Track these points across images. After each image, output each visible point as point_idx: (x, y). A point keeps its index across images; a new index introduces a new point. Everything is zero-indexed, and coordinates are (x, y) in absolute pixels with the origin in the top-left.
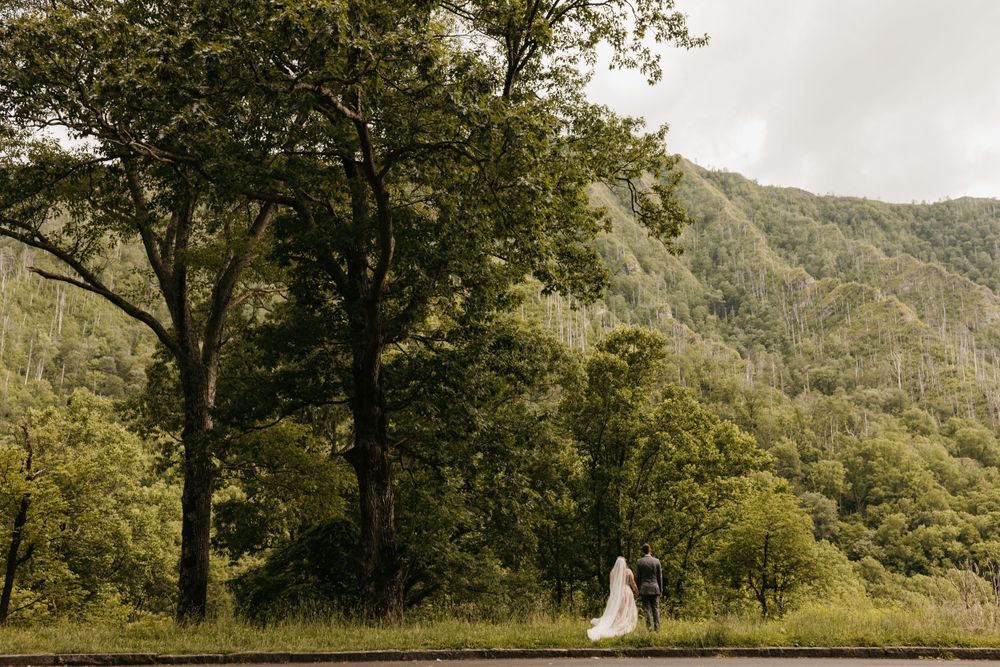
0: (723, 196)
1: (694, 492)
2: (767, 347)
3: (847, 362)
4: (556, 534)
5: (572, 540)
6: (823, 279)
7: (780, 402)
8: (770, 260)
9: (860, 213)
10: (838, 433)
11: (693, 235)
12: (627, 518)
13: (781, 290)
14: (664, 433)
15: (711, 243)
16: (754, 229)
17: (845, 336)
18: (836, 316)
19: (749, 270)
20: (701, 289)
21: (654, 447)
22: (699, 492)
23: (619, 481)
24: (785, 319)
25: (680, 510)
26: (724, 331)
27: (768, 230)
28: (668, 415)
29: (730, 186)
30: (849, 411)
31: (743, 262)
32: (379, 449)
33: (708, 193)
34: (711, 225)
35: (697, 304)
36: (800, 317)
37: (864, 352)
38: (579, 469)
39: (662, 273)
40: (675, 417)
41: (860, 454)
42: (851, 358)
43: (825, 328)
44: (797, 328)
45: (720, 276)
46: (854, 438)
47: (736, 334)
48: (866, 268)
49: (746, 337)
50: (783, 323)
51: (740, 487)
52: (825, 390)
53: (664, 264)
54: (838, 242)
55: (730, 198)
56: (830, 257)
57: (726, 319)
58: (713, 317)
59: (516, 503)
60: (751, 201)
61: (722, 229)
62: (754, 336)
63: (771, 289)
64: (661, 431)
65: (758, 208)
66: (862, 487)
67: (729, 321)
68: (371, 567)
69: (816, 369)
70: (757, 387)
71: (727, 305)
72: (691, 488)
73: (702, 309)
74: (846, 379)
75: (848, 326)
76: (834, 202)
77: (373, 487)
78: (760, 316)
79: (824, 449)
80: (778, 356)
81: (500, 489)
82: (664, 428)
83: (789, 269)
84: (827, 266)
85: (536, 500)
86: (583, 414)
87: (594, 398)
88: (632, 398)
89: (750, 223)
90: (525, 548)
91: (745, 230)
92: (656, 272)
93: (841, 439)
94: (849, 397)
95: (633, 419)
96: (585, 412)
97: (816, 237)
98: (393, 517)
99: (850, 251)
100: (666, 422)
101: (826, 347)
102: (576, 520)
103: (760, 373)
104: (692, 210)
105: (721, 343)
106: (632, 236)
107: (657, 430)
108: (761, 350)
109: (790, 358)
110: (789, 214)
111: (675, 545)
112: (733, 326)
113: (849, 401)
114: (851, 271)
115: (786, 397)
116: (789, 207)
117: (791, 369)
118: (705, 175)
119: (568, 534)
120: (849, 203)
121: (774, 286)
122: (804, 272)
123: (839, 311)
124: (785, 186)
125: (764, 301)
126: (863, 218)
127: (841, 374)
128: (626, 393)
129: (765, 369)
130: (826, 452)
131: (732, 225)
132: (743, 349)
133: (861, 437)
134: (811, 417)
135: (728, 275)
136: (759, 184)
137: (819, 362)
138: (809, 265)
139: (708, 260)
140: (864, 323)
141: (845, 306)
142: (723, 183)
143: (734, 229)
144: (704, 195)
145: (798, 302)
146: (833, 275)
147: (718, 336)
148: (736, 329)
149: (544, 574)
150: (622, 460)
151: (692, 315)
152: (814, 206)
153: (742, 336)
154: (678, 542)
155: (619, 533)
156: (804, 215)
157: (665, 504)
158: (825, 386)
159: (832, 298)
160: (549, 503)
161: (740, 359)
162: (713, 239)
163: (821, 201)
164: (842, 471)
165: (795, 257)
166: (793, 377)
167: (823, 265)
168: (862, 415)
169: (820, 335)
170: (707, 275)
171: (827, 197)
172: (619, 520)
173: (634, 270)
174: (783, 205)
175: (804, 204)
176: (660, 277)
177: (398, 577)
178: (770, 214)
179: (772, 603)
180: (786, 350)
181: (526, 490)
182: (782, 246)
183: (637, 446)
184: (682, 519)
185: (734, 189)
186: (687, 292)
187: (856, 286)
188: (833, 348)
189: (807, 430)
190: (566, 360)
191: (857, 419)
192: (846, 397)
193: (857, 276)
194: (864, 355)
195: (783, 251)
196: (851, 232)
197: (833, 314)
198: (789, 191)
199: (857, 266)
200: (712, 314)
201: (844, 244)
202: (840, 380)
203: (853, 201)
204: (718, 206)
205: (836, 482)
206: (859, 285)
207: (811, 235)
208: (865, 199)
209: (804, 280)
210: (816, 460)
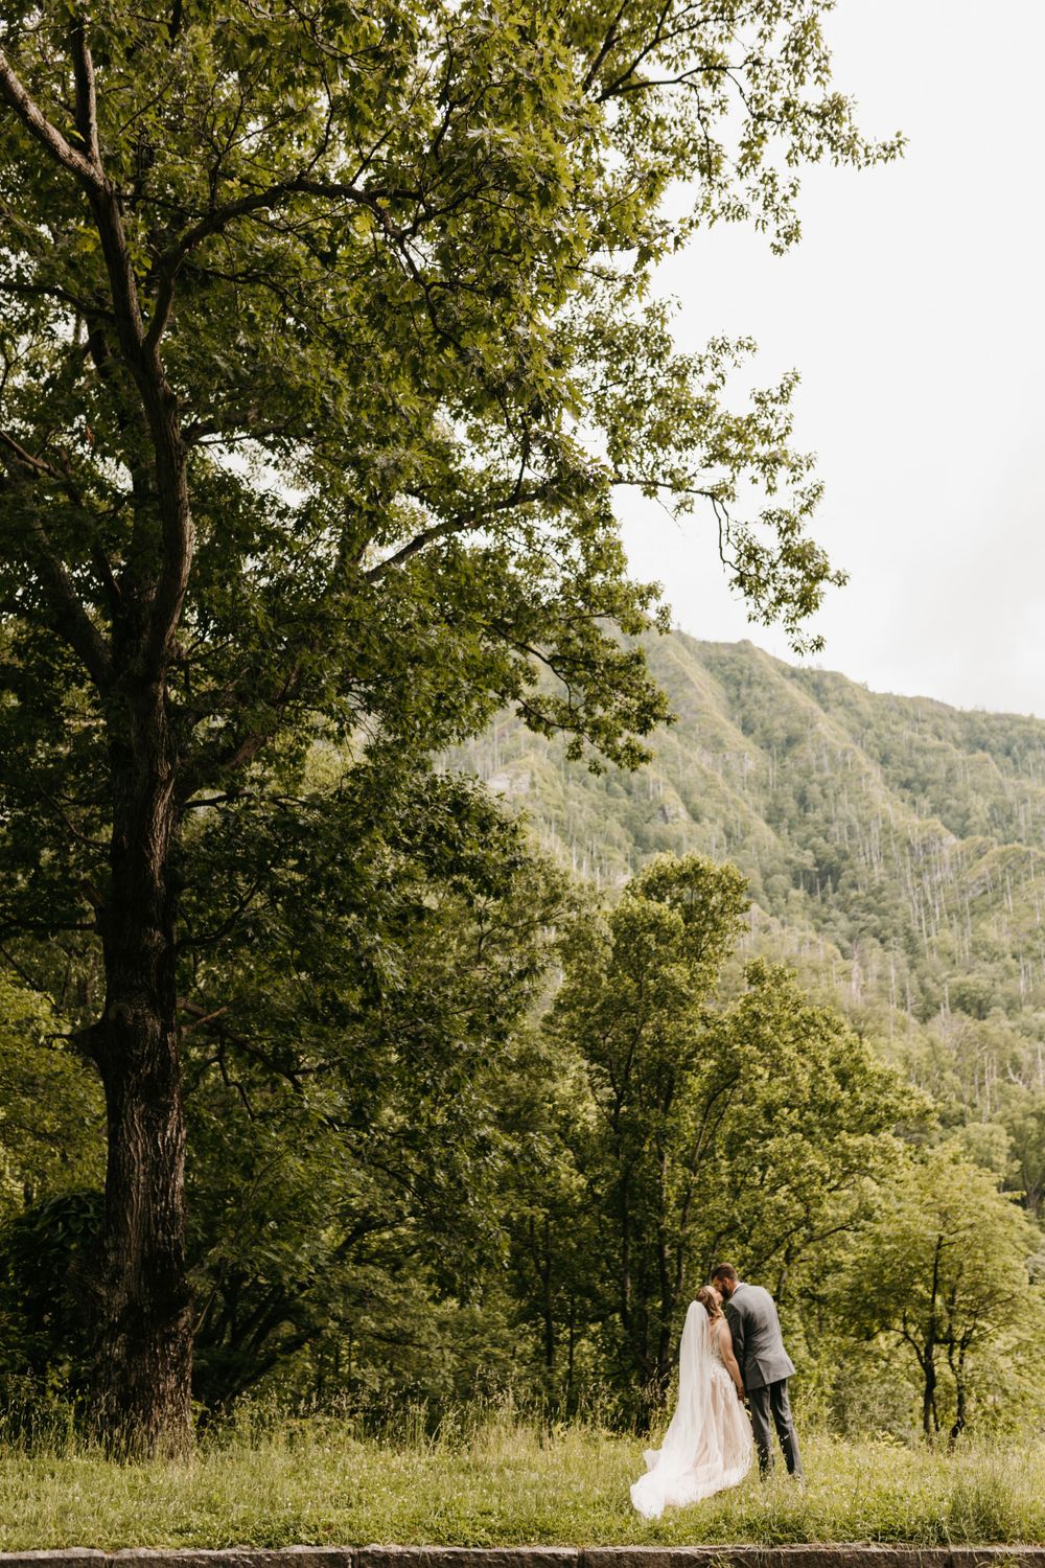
0: (815, 706)
1: (802, 1158)
2: (882, 941)
3: (1006, 968)
4: (545, 1234)
5: (574, 1246)
6: (970, 838)
7: (904, 1028)
8: (888, 806)
9: (1026, 738)
10: (996, 1080)
11: (768, 764)
12: (678, 1205)
13: (903, 854)
14: (748, 1047)
15: (796, 778)
16: (862, 758)
17: (1004, 926)
18: (990, 896)
19: (854, 820)
20: (780, 849)
21: (729, 1075)
22: (812, 1161)
23: (663, 1136)
24: (910, 899)
25: (773, 1191)
26: (815, 914)
27: (884, 760)
28: (755, 1015)
29: (826, 691)
30: (1012, 1046)
31: (847, 810)
32: (155, 1025)
33: (793, 701)
34: (797, 750)
35: (774, 872)
36: (933, 896)
37: (1034, 954)
38: (590, 1114)
39: (720, 822)
40: (769, 1018)
41: (1033, 1114)
42: (1013, 962)
43: (972, 914)
44: (929, 914)
45: (810, 829)
46: (1021, 1087)
47: (834, 921)
48: (1035, 823)
49: (850, 925)
50: (907, 905)
51: (883, 1152)
52: (974, 1011)
53: (723, 808)
54: (991, 781)
55: (826, 710)
56: (980, 805)
57: (818, 897)
58: (799, 894)
59: (463, 1158)
60: (859, 715)
61: (814, 756)
62: (862, 924)
63: (888, 852)
64: (742, 1044)
65: (869, 726)
66: (1035, 1169)
67: (824, 900)
68: (120, 1299)
69: (959, 979)
70: (869, 1003)
71: (820, 875)
72: (796, 1152)
73: (782, 880)
74: (1005, 995)
75: (1008, 913)
76: (985, 721)
77: (136, 1112)
78: (872, 893)
79: (974, 1106)
80: (899, 956)
81: (431, 1127)
82: (747, 1037)
83: (917, 821)
84: (974, 819)
85: (508, 1154)
86: (600, 1010)
87: (621, 981)
88: (688, 983)
89: (857, 748)
90: (481, 1260)
91: (849, 759)
92: (712, 820)
93: (1001, 1090)
94: (1012, 1024)
95: (690, 1022)
96: (604, 1006)
97: (959, 774)
98: (180, 1181)
99: (1011, 796)
100: (750, 1028)
101: (975, 944)
102: (584, 1209)
103: (872, 982)
104: (767, 725)
105: (811, 934)
106: (674, 763)
107: (735, 1042)
108: (873, 946)
109: (920, 960)
110: (916, 736)
111: (767, 1258)
112: (830, 907)
113: (1013, 1030)
114: (1012, 827)
115: (913, 1021)
116: (917, 726)
117: (921, 978)
118: (789, 673)
119: (568, 1234)
120: (1007, 724)
121: (894, 847)
122: (939, 825)
123: (994, 889)
124: (910, 694)
125: (879, 870)
126: (1030, 746)
127: (999, 987)
128: (678, 973)
129: (879, 977)
130: (977, 1110)
131: (829, 752)
132: (846, 944)
133: (1033, 1087)
134: (955, 1053)
135: (822, 828)
136: (871, 689)
137: (963, 967)
138: (947, 816)
139: (791, 805)
140: (1032, 907)
141: (1004, 880)
142: (816, 686)
143: (833, 757)
144: (787, 703)
145: (930, 872)
146: (985, 833)
147: (806, 923)
148: (835, 913)
149: (521, 1309)
150: (669, 1097)
151: (766, 890)
152: (954, 726)
153: (844, 924)
154: (771, 1254)
155: (662, 1234)
156: (940, 738)
157: (743, 1182)
158: (972, 1005)
159: (983, 867)
160: (536, 1160)
161: (841, 960)
162: (800, 771)
163: (966, 718)
164: (1005, 1141)
165: (925, 803)
166: (923, 990)
167: (968, 817)
168: (1034, 1052)
169: (965, 926)
170: (790, 827)
171: (975, 713)
172: (661, 1209)
173: (677, 815)
174: (906, 723)
175: (940, 722)
176: (716, 827)
177: (182, 1322)
178: (887, 736)
179: (947, 1370)
180: (911, 947)
181: (486, 1131)
182: (906, 785)
183: (698, 1071)
184: (780, 1209)
185: (833, 696)
186: (759, 853)
187: (1019, 851)
188: (986, 946)
189: (948, 1075)
190: (573, 904)
191: (1025, 1057)
192: (1006, 1023)
193: (1022, 835)
194: (1034, 959)
195: (908, 794)
196: (1012, 767)
197: (985, 892)
198: (917, 701)
199: (1022, 820)
200: (797, 887)
201: (1001, 786)
202: (997, 997)
203: (1014, 720)
204: (807, 721)
205: (995, 1159)
206: (1024, 849)
207: (950, 770)
208: (1032, 718)
209: (940, 839)
210: (962, 1123)
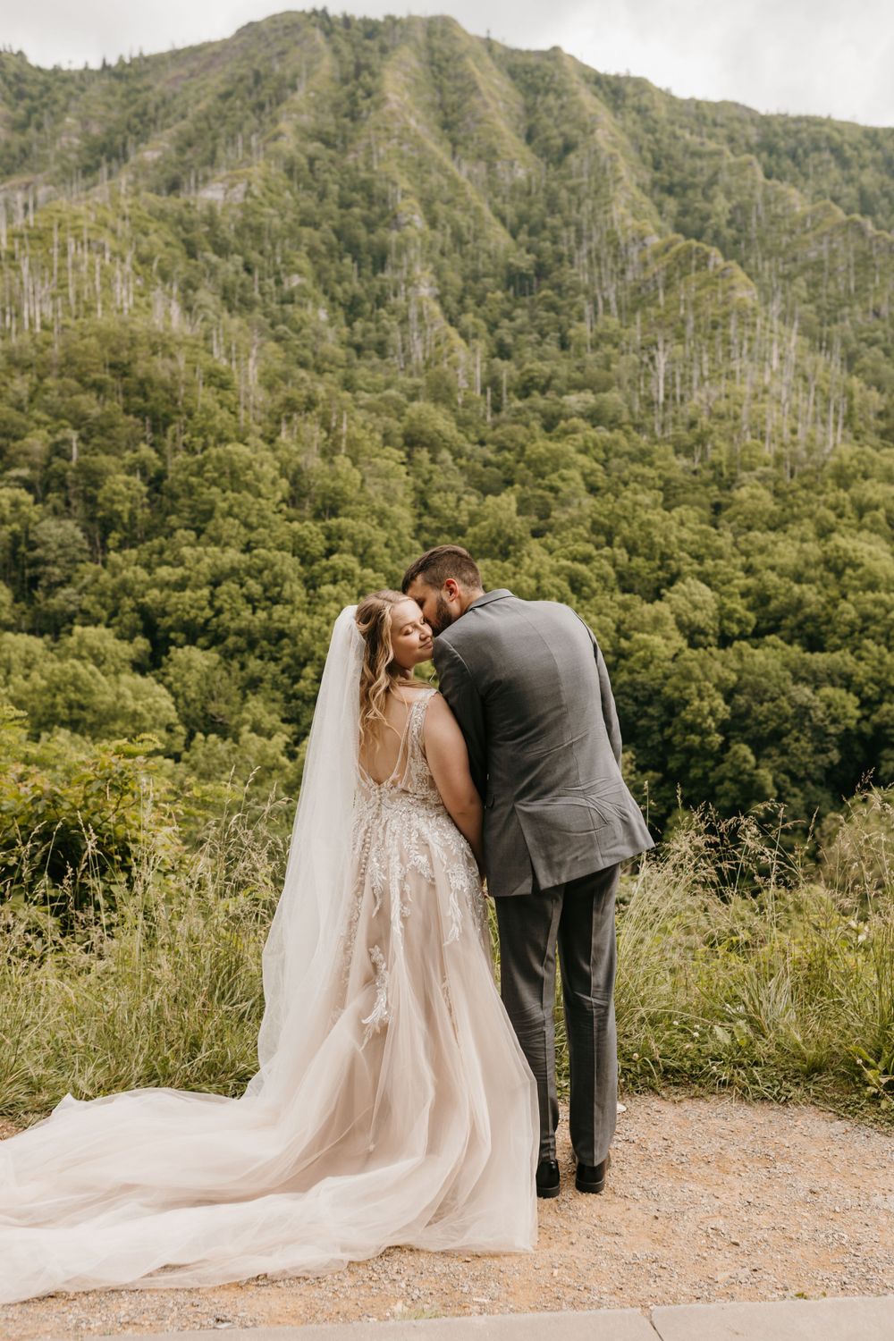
0: (606, 112)
9: (815, 140)
16: (623, 163)
20: (505, 254)
27: (656, 165)
29: (625, 97)
33: (583, 107)
34: (569, 158)
45: (546, 234)
55: (616, 116)
60: (649, 120)
65: (653, 131)
76: (782, 124)
91: (610, 164)
97: (722, 175)
99: (757, 198)
104: (549, 133)
110: (697, 140)
116: (707, 130)
118: (593, 79)
120: (804, 125)
124: (715, 99)
126: (817, 149)
136: (675, 94)
139: (539, 210)
141: (673, 276)
142: (614, 93)
144: (575, 109)
152: (751, 130)
156: (730, 142)
163: (766, 121)
178: (667, 141)
185: (629, 102)
203: (811, 121)
204: (589, 127)
209: (643, 239)
